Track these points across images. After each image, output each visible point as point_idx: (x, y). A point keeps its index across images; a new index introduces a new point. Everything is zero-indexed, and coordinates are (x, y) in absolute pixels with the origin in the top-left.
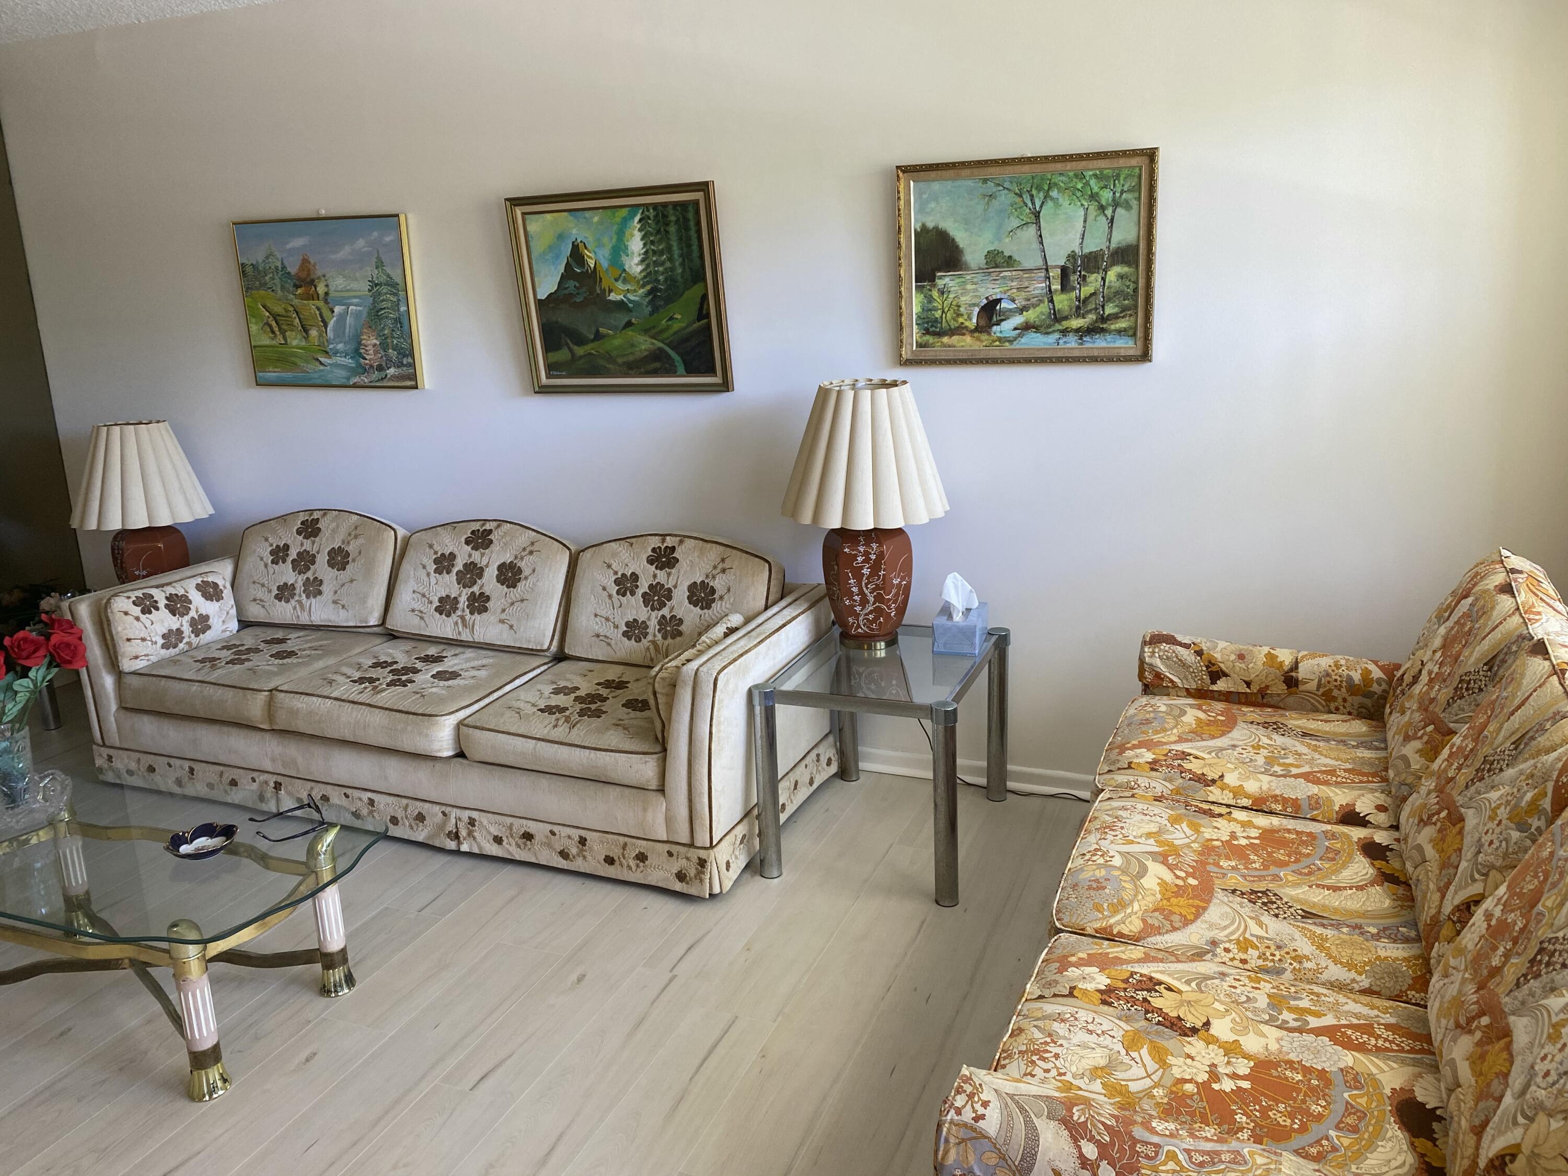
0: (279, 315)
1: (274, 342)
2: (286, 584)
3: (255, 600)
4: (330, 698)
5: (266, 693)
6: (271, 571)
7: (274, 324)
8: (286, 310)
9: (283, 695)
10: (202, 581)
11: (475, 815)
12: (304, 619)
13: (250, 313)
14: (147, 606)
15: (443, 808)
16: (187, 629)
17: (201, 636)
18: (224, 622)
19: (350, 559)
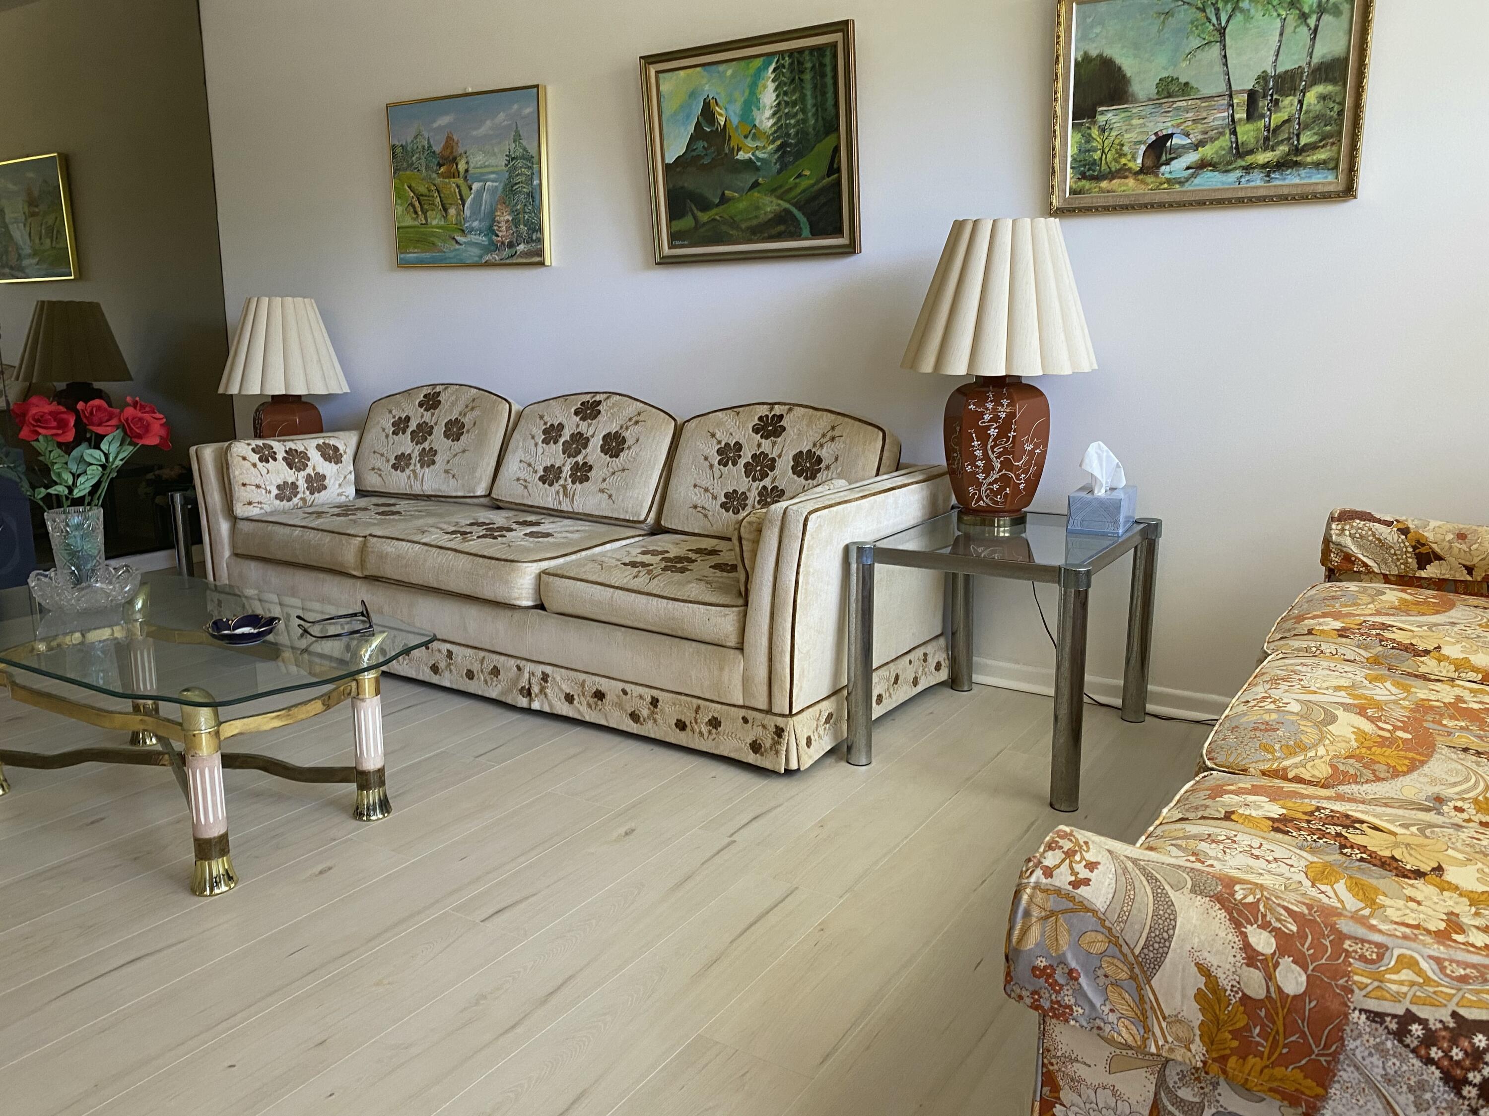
0: (422, 195)
1: (416, 223)
2: (403, 454)
3: (373, 469)
4: (419, 543)
5: (361, 539)
6: (391, 442)
7: (417, 204)
8: (429, 191)
9: (375, 539)
10: (324, 443)
11: (548, 670)
12: (417, 489)
13: (399, 195)
14: (267, 456)
15: (519, 662)
16: (302, 484)
17: (316, 495)
18: (340, 485)
19: (465, 430)
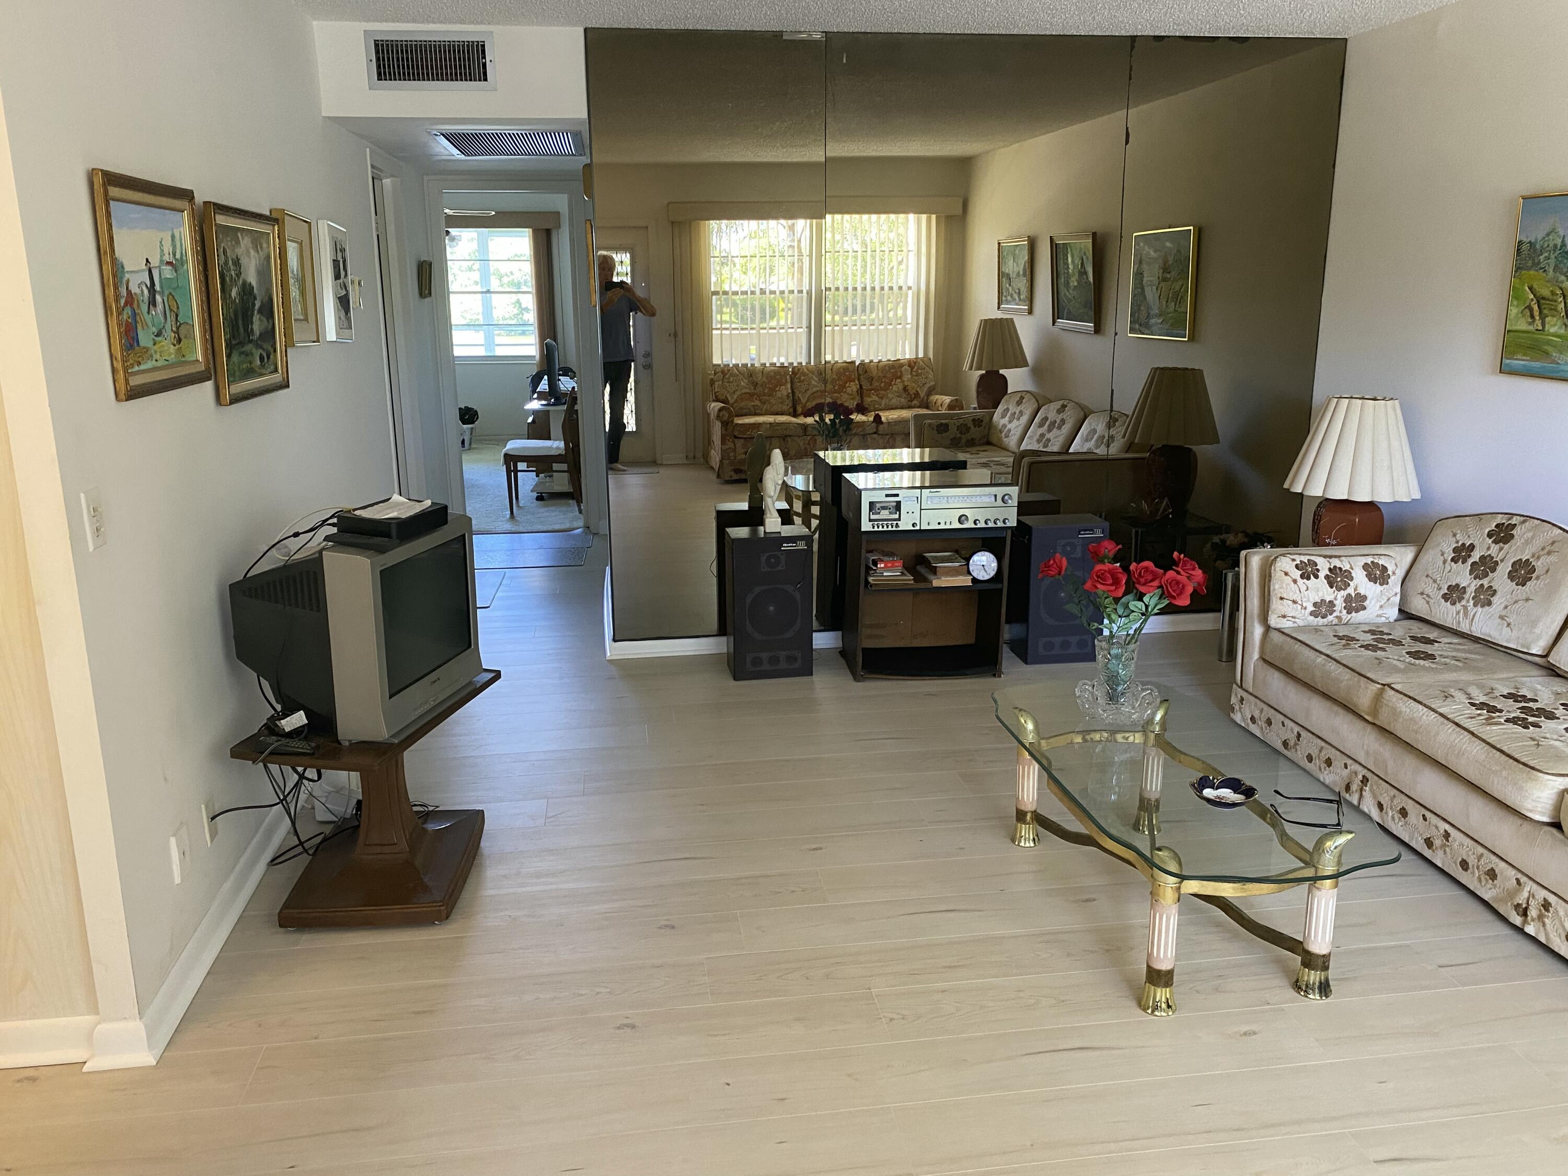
0: (1544, 298)
1: (1531, 328)
2: (1457, 585)
3: (1422, 594)
4: (1436, 712)
5: (1379, 686)
6: (1447, 569)
7: (1536, 307)
8: (1553, 293)
9: (1393, 692)
10: (1372, 562)
11: (1552, 899)
12: (1464, 627)
13: (1515, 294)
14: (1308, 572)
15: (1519, 876)
16: (1340, 604)
17: (1354, 614)
18: (1381, 607)
19: (1534, 575)
